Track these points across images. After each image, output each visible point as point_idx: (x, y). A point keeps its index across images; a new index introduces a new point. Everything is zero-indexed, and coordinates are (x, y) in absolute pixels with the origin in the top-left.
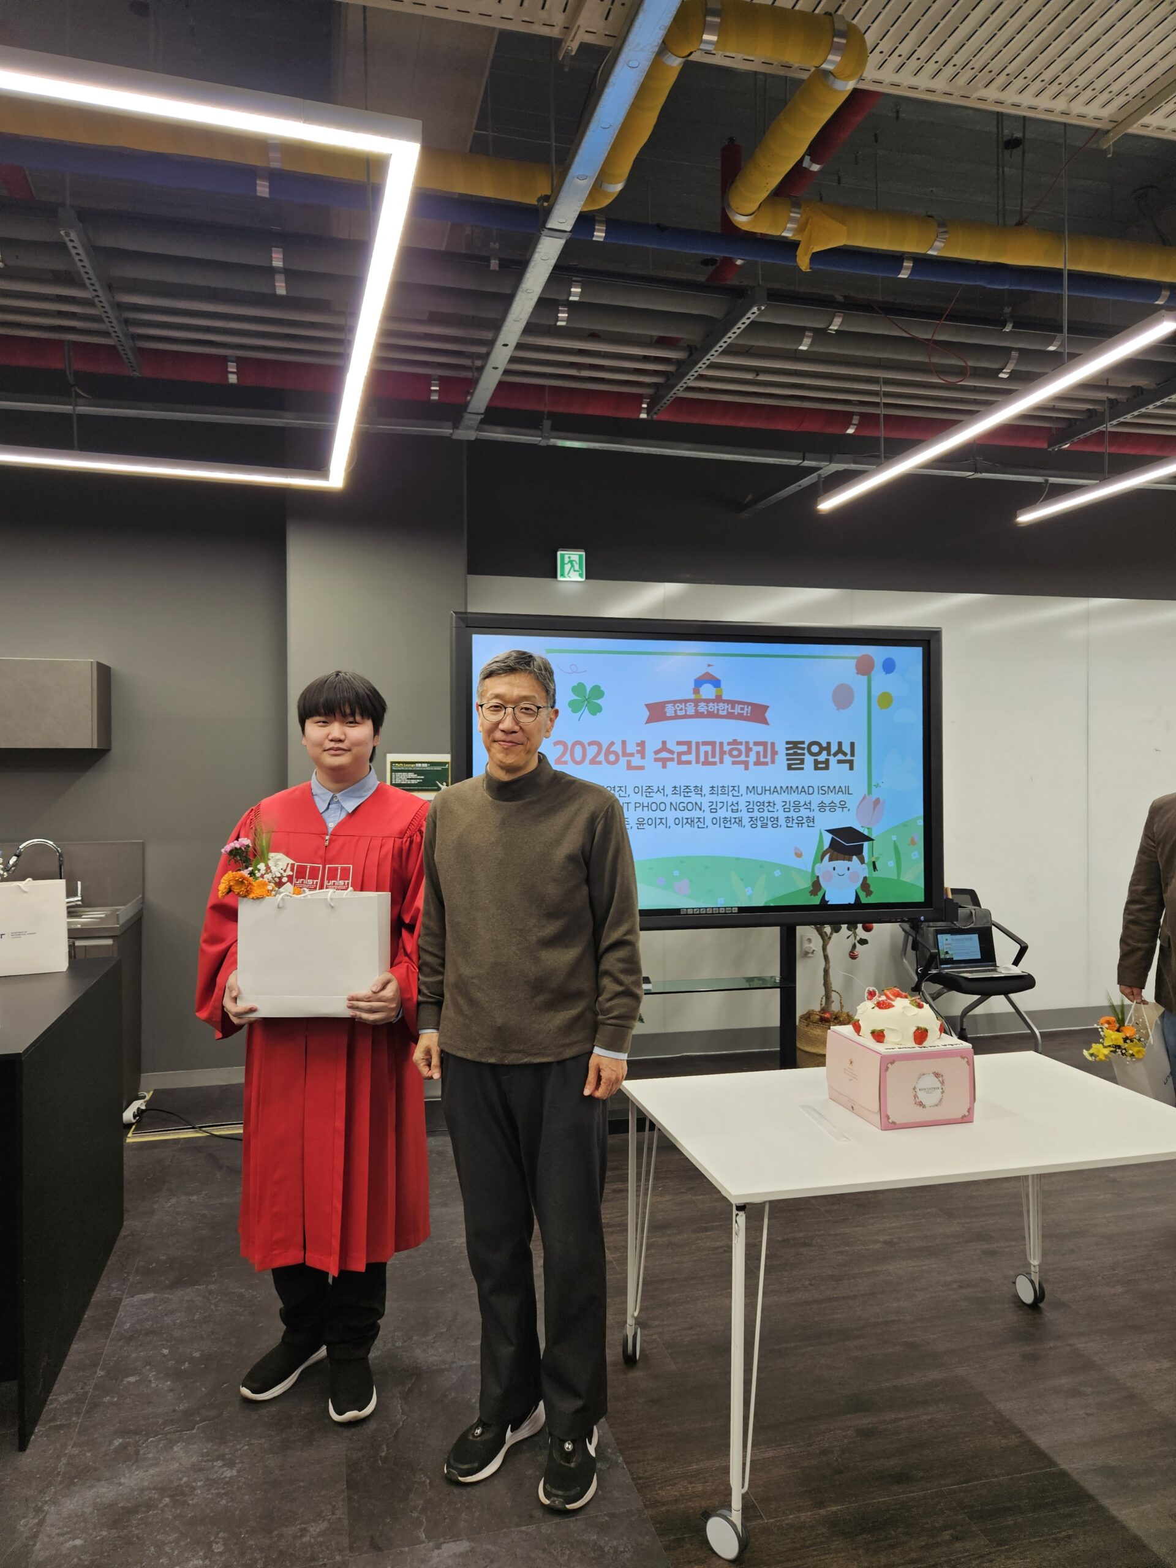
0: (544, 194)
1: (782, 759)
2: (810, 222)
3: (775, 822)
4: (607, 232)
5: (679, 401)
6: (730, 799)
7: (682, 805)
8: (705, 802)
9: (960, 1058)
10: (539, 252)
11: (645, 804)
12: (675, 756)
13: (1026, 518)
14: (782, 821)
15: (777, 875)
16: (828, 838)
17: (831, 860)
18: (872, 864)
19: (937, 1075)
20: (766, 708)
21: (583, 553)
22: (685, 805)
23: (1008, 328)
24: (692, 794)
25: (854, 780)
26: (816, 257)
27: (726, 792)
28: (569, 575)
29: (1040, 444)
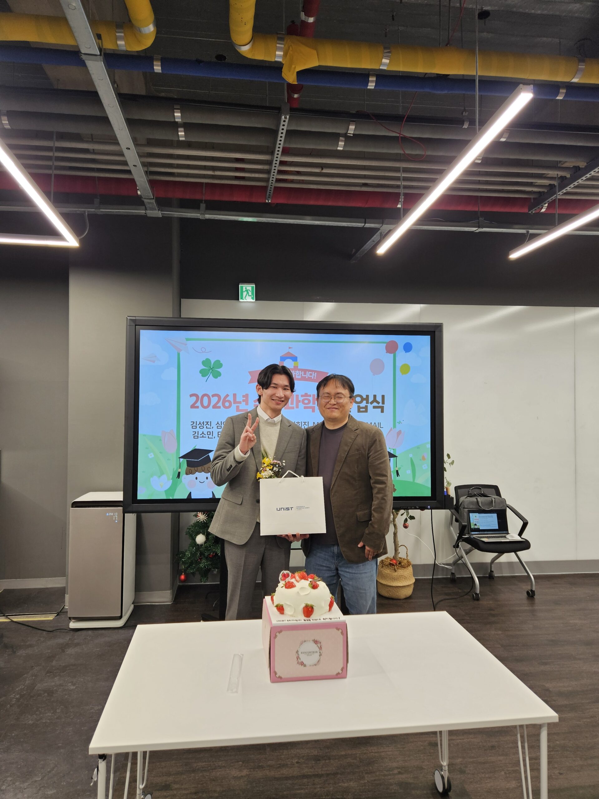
2: (291, 49)
4: (162, 67)
9: (335, 630)
13: (515, 255)
18: (396, 472)
19: (316, 642)
21: (254, 286)
23: (466, 126)
26: (300, 74)
28: (246, 298)
29: (525, 210)
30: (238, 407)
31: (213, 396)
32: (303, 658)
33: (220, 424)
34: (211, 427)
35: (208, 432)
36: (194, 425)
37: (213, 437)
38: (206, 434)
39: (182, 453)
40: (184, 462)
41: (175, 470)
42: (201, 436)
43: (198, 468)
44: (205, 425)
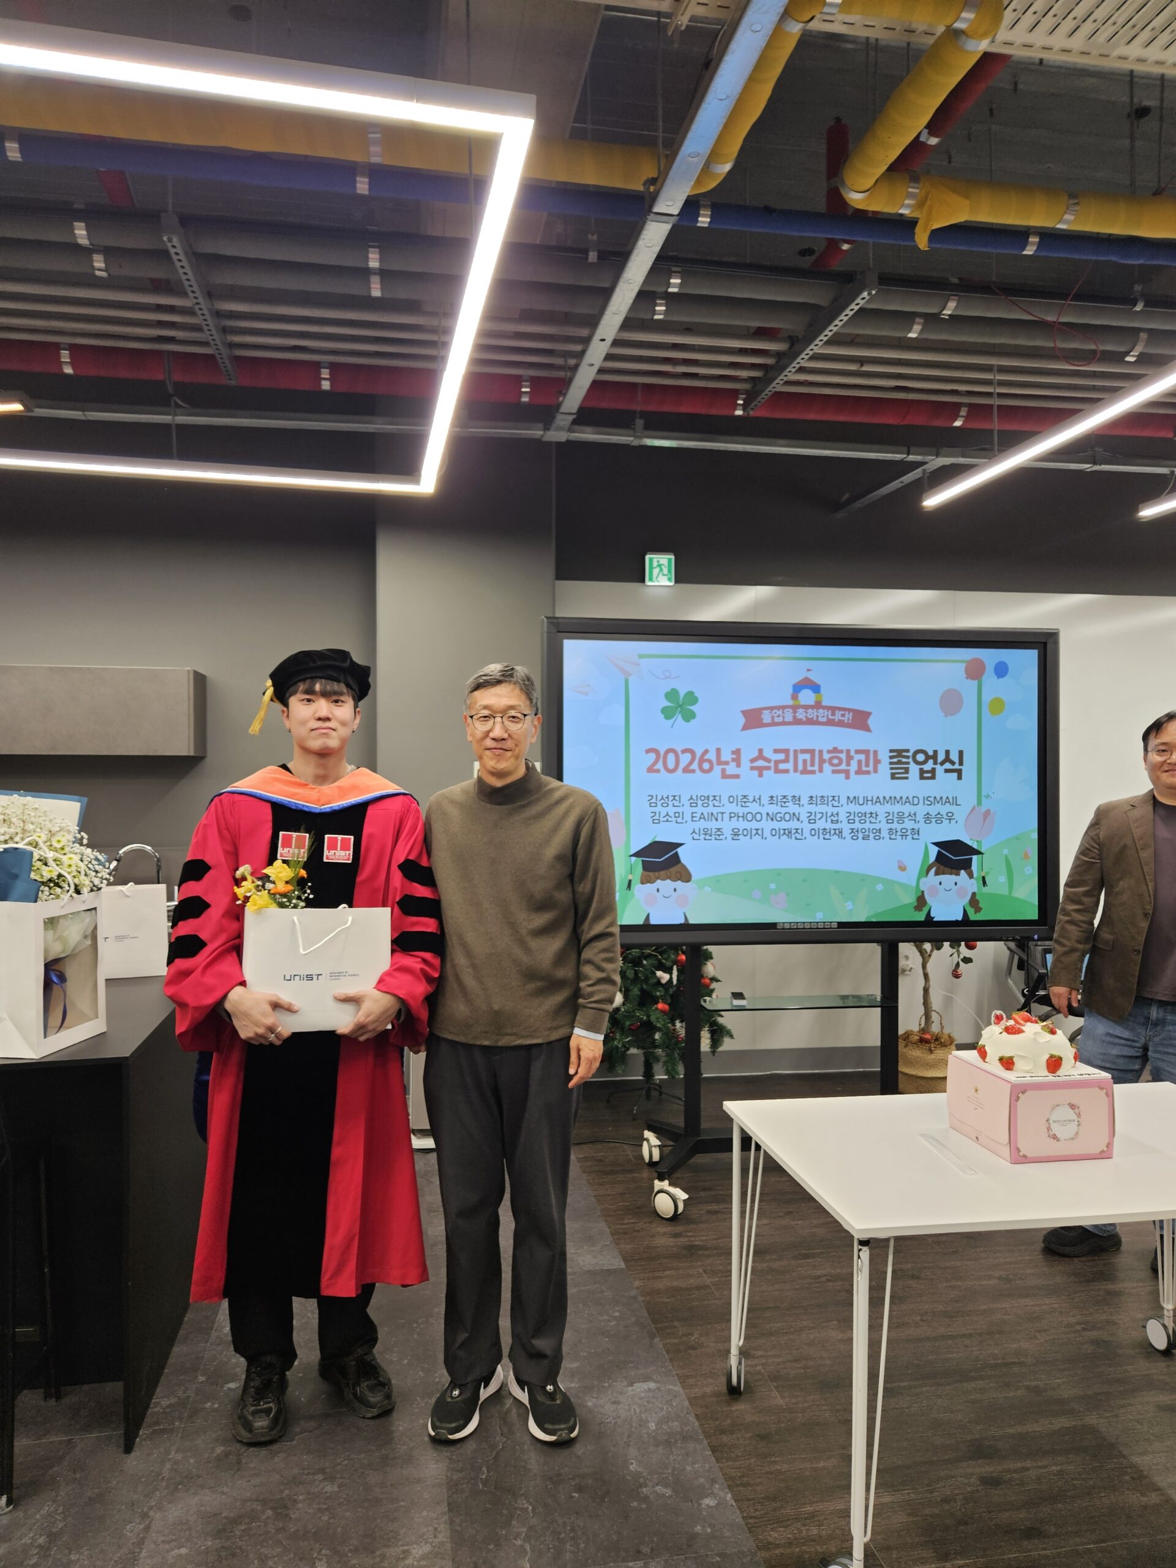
0: (650, 177)
1: (885, 768)
2: (929, 196)
3: (878, 834)
4: (712, 217)
5: (778, 395)
6: (830, 810)
7: (779, 815)
8: (803, 812)
9: (1097, 1089)
10: (644, 239)
11: (741, 815)
12: (772, 764)
13: (1149, 512)
14: (885, 833)
15: (879, 889)
16: (934, 851)
17: (937, 874)
18: (981, 879)
19: (1072, 1106)
20: (868, 714)
21: (672, 557)
22: (782, 815)
23: (1139, 308)
24: (790, 804)
25: (965, 790)
27: (826, 802)
28: (658, 579)
30: (723, 770)
31: (684, 751)
33: (695, 799)
34: (681, 805)
36: (652, 801)
37: (684, 821)
38: (672, 815)
40: (638, 862)
43: (661, 872)
44: (671, 801)
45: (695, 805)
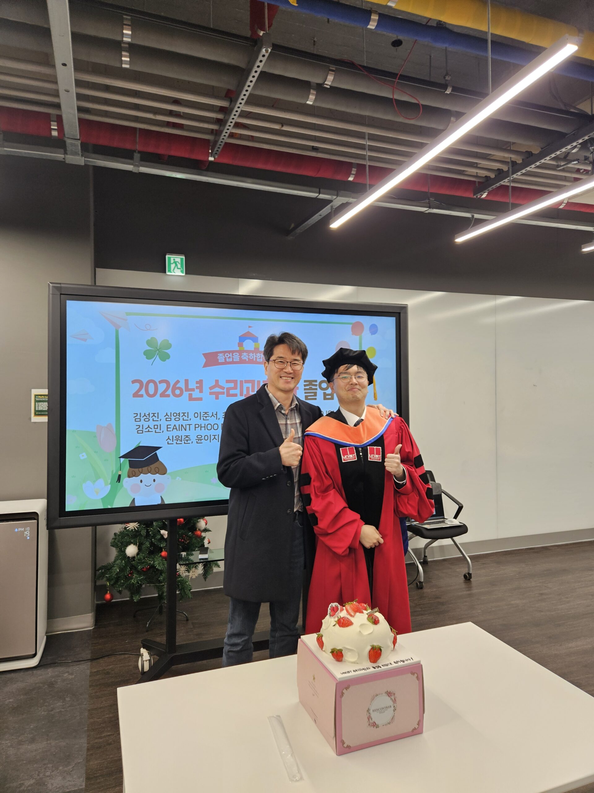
1: (301, 392)
9: (410, 675)
11: (203, 425)
12: (225, 390)
13: (460, 239)
19: (389, 694)
21: (184, 257)
23: (448, 92)
28: (174, 271)
29: (469, 195)
30: (190, 395)
31: (161, 382)
32: (376, 717)
33: (170, 415)
34: (159, 420)
35: (154, 425)
36: (137, 417)
37: (161, 431)
38: (153, 428)
39: (123, 453)
40: (126, 463)
41: (114, 472)
42: (147, 430)
43: (143, 468)
44: (152, 417)
45: (170, 419)
